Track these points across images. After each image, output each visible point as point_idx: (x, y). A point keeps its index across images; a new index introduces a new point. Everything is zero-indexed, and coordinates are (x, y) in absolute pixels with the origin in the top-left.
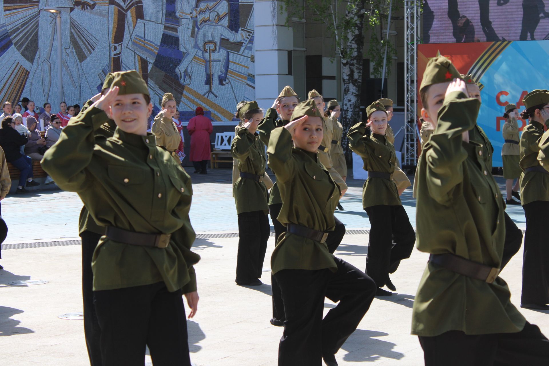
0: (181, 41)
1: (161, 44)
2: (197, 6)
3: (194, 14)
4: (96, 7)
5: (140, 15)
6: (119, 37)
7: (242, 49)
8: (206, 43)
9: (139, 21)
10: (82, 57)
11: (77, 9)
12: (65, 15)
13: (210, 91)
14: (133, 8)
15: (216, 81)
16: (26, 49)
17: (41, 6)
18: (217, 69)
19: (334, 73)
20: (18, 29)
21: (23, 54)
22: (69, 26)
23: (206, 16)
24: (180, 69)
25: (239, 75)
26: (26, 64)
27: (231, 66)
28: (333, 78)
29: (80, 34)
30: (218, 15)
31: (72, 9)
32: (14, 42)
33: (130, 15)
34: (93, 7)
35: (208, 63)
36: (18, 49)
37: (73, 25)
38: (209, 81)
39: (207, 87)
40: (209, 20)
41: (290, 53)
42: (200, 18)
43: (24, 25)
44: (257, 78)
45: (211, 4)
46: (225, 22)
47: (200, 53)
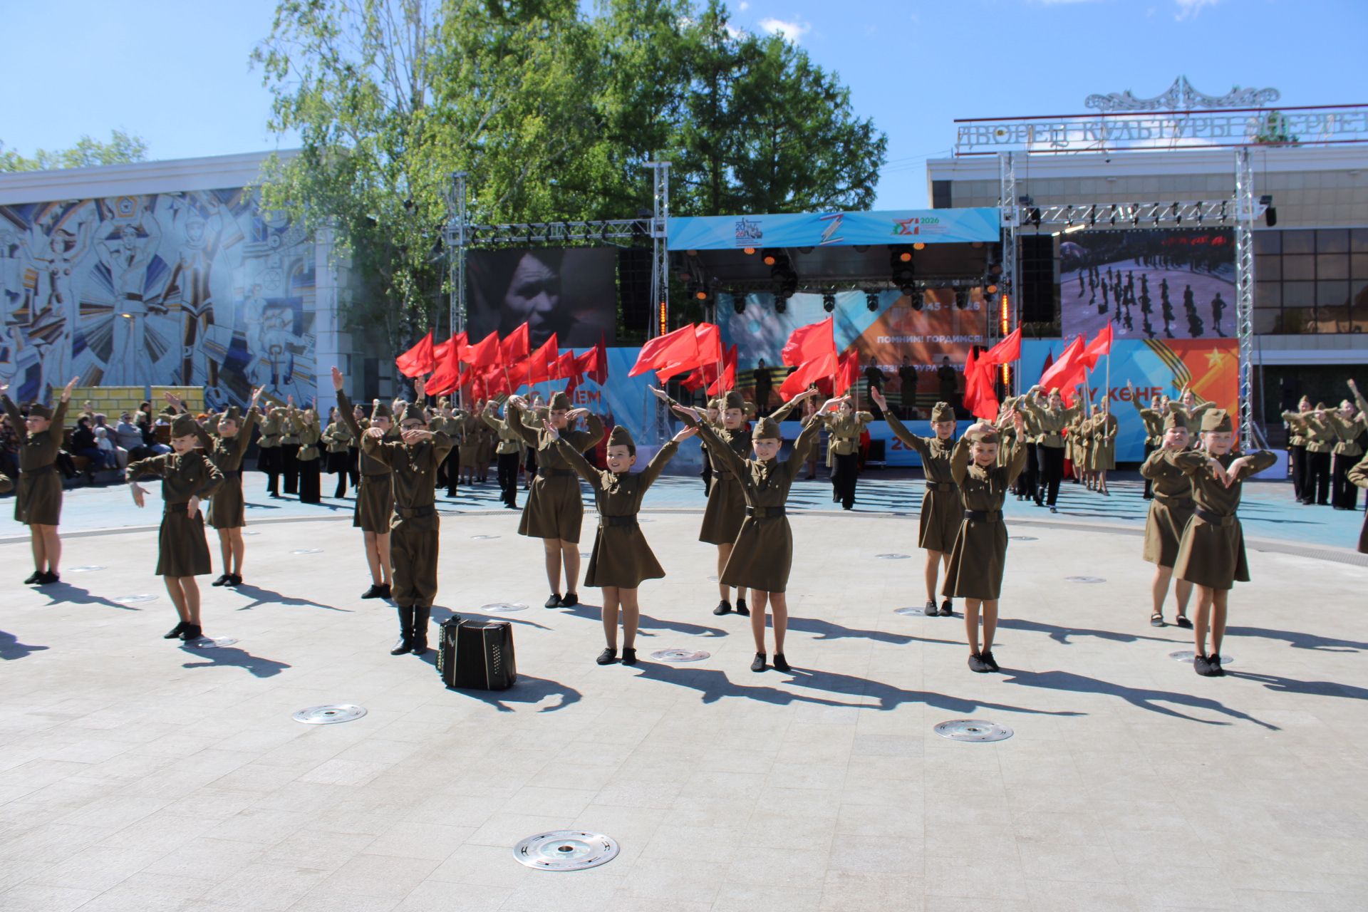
0: (249, 344)
1: (230, 349)
2: (264, 313)
3: (262, 320)
4: (169, 313)
5: (210, 320)
6: (190, 340)
7: (305, 352)
8: (272, 347)
9: (210, 326)
10: (155, 358)
11: (151, 315)
12: (139, 320)
13: (276, 390)
14: (204, 315)
15: (281, 380)
16: (102, 350)
17: (116, 311)
18: (282, 371)
19: (390, 374)
20: (93, 332)
21: (98, 355)
22: (142, 329)
23: (273, 322)
24: (248, 370)
25: (303, 375)
26: (101, 365)
27: (296, 368)
28: (388, 378)
29: (153, 336)
30: (283, 321)
31: (146, 315)
32: (89, 343)
33: (201, 321)
34: (165, 312)
35: (274, 365)
36: (93, 350)
37: (147, 329)
38: (274, 380)
39: (273, 386)
40: (275, 326)
41: (349, 356)
42: (267, 324)
43: (99, 328)
44: (319, 379)
45: (277, 311)
46: (290, 328)
47: (266, 356)
